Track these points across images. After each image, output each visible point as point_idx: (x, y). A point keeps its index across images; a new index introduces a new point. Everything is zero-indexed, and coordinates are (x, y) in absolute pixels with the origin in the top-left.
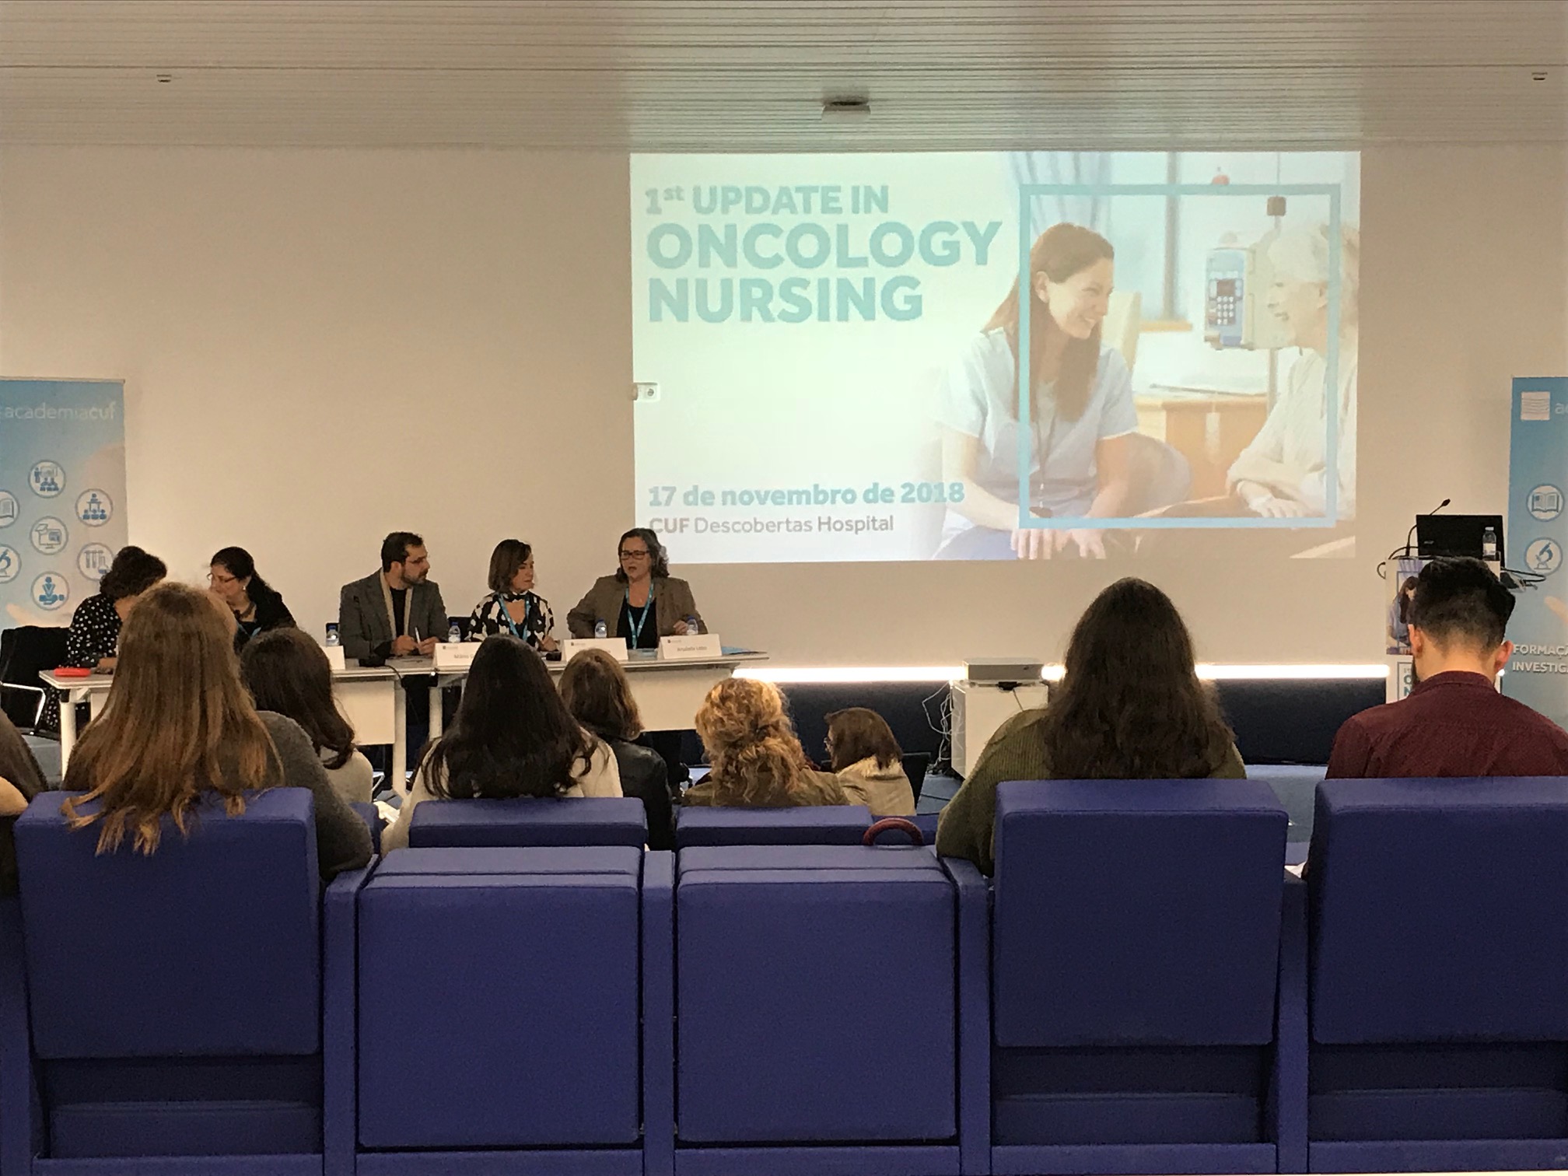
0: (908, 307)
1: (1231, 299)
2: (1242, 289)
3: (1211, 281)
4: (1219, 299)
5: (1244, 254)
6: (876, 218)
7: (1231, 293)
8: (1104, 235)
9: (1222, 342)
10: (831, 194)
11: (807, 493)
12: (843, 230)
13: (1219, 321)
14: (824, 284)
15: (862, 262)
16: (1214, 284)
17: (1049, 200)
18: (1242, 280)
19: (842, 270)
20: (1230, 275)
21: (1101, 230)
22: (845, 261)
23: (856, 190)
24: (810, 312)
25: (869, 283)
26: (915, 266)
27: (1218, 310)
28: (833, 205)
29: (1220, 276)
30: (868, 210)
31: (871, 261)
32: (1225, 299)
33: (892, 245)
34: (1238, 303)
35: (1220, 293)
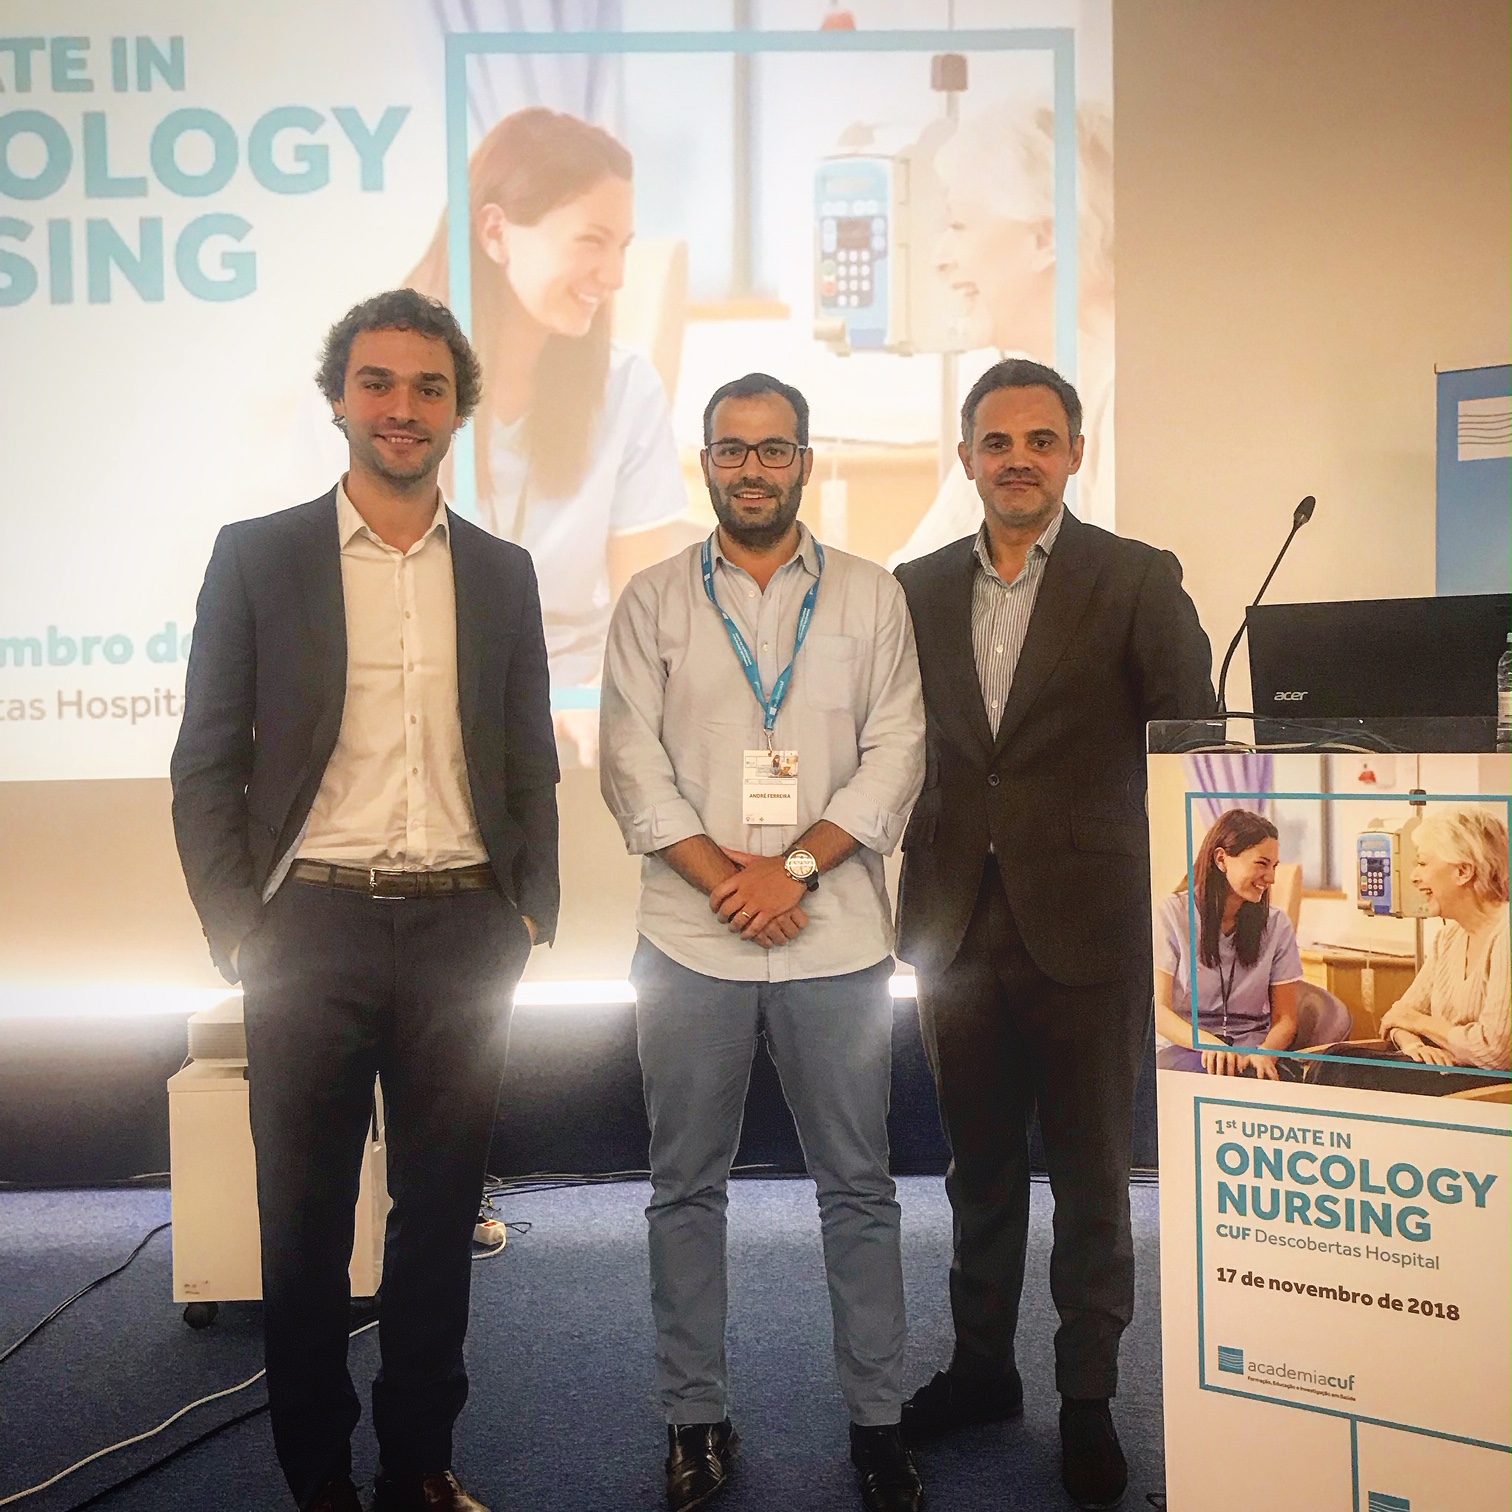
0: (229, 275)
1: (865, 256)
2: (885, 234)
3: (822, 220)
4: (842, 256)
5: (888, 167)
6: (162, 100)
7: (864, 243)
8: (611, 131)
9: (848, 340)
10: (72, 54)
11: (33, 643)
12: (95, 125)
13: (842, 300)
14: (59, 230)
15: (135, 187)
16: (832, 225)
17: (503, 65)
18: (884, 218)
19: (97, 202)
20: (860, 209)
21: (605, 120)
22: (100, 184)
23: (118, 45)
24: (33, 286)
25: (150, 228)
26: (241, 194)
27: (838, 278)
28: (73, 74)
29: (842, 210)
30: (144, 85)
31: (154, 184)
32: (853, 255)
33: (194, 152)
34: (878, 263)
35: (843, 244)
